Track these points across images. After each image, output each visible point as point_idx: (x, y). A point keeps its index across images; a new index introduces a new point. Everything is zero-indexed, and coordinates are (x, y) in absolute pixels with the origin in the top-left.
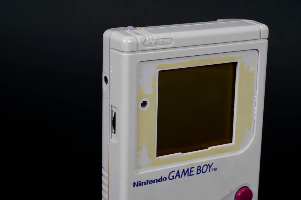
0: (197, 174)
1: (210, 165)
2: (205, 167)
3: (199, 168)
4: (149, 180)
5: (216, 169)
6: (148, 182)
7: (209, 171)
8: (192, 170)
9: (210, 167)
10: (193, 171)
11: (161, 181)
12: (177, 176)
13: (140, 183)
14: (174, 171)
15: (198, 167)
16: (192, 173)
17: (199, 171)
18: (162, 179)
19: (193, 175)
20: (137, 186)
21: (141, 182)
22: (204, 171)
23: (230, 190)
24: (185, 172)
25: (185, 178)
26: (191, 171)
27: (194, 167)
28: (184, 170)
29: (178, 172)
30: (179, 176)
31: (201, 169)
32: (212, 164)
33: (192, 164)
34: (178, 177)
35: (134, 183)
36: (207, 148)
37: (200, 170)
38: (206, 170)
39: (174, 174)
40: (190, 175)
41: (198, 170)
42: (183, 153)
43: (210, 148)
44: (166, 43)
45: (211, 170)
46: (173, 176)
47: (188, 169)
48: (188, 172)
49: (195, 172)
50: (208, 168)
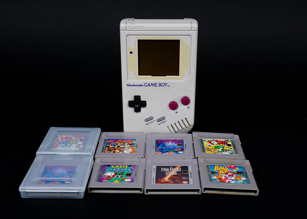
0: (159, 86)
2: (163, 84)
4: (135, 85)
5: (169, 86)
8: (156, 84)
9: (166, 85)
12: (148, 85)
16: (156, 86)
17: (160, 85)
18: (141, 85)
20: (129, 86)
21: (131, 85)
22: (163, 86)
23: (178, 97)
25: (153, 87)
26: (156, 85)
28: (152, 84)
29: (149, 84)
30: (149, 85)
32: (167, 83)
33: (157, 82)
34: (149, 86)
35: (127, 85)
36: (165, 76)
39: (147, 84)
41: (159, 85)
42: (152, 76)
43: (167, 76)
44: (139, 28)
46: (147, 85)
47: (154, 83)
48: (154, 85)
50: (165, 85)
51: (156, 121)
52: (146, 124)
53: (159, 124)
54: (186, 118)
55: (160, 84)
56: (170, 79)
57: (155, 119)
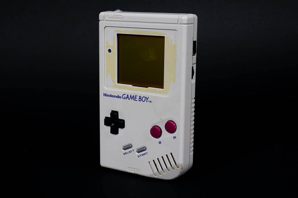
0: (139, 101)
1: (147, 98)
2: (144, 98)
3: (140, 97)
5: (151, 102)
6: (111, 96)
7: (147, 102)
8: (136, 97)
9: (147, 99)
10: (136, 98)
11: (118, 98)
12: (127, 98)
14: (125, 94)
15: (140, 96)
16: (136, 99)
17: (140, 100)
18: (118, 97)
19: (137, 100)
20: (106, 96)
21: (108, 95)
22: (143, 100)
23: (161, 119)
24: (132, 97)
25: (132, 101)
26: (135, 98)
27: (137, 96)
28: (131, 96)
29: (128, 95)
30: (128, 98)
31: (142, 99)
32: (148, 98)
33: (136, 94)
34: (127, 99)
35: (104, 94)
36: (147, 87)
37: (141, 98)
40: (135, 100)
41: (139, 98)
42: (132, 85)
43: (149, 87)
45: (148, 101)
46: (125, 97)
47: (133, 96)
48: (133, 98)
49: (138, 99)
50: (146, 99)
51: (135, 151)
52: (124, 154)
53: (139, 156)
54: (171, 153)
57: (135, 147)
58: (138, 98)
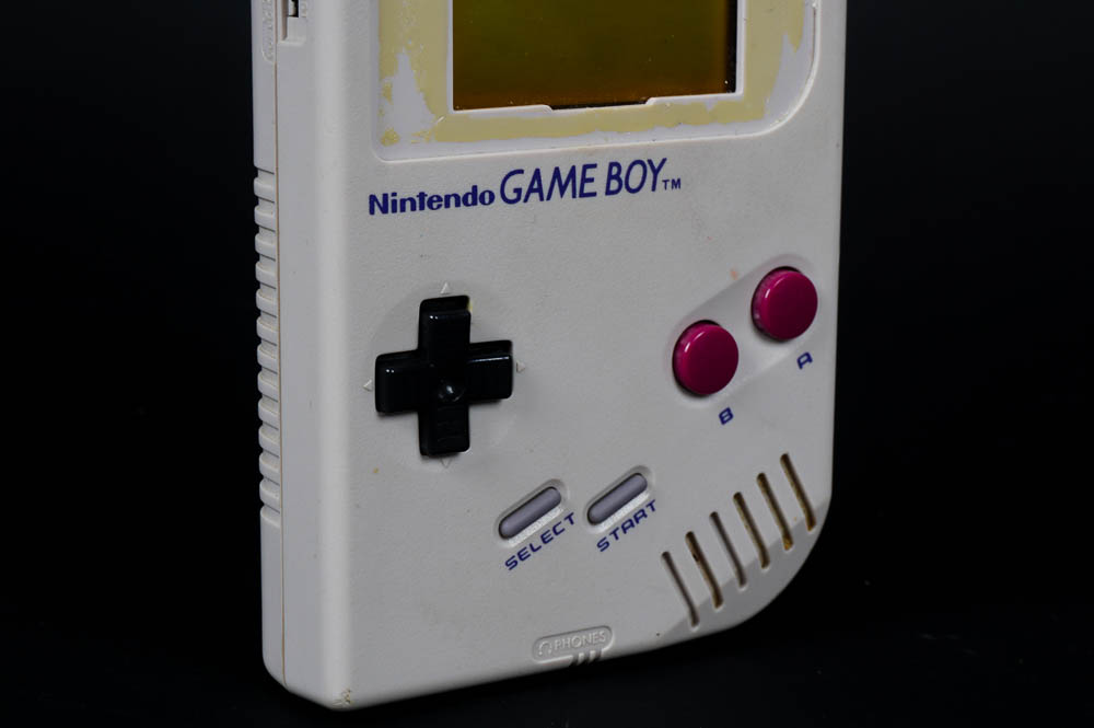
0: (609, 192)
1: (656, 166)
2: (638, 169)
3: (615, 171)
4: (429, 193)
5: (676, 184)
6: (424, 202)
7: (654, 189)
8: (590, 173)
9: (656, 172)
10: (592, 180)
11: (474, 203)
12: (531, 190)
13: (394, 202)
14: (521, 172)
15: (612, 165)
16: (588, 188)
17: (614, 185)
18: (475, 197)
19: (594, 194)
20: (384, 210)
21: (398, 198)
22: (634, 184)
23: (734, 274)
24: (564, 178)
25: (564, 204)
26: (585, 180)
27: (594, 166)
28: (557, 173)
29: (537, 175)
30: (540, 190)
31: (623, 176)
32: (664, 161)
33: (590, 154)
34: (535, 196)
35: (373, 199)
36: (644, 102)
37: (617, 177)
38: (640, 180)
39: (523, 182)
40: (583, 195)
41: (610, 177)
42: (554, 108)
43: (652, 101)
45: (660, 184)
46: (518, 191)
47: (573, 169)
48: (572, 182)
49: (598, 186)
50: (650, 174)
51: (581, 517)
52: (511, 564)
53: (603, 545)
54: (785, 459)
55: (616, 174)
56: (679, 121)
57: (577, 497)
58: (600, 175)
